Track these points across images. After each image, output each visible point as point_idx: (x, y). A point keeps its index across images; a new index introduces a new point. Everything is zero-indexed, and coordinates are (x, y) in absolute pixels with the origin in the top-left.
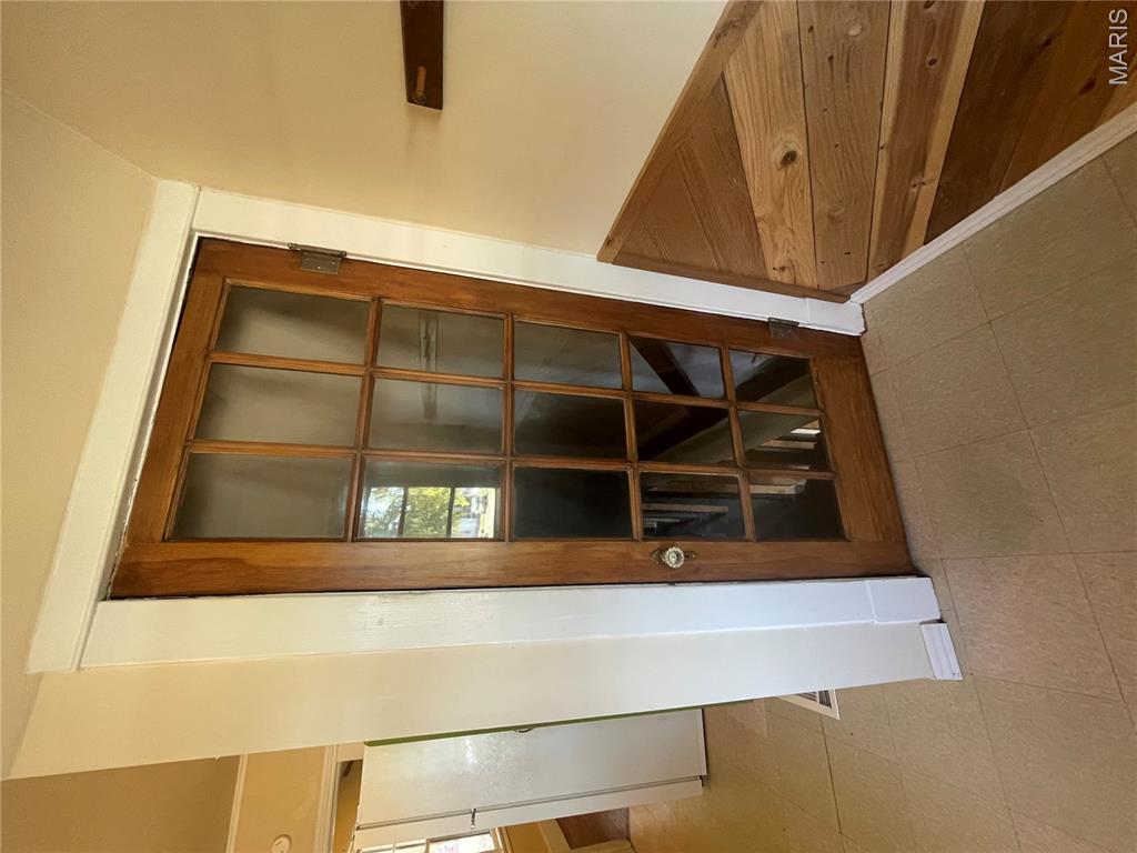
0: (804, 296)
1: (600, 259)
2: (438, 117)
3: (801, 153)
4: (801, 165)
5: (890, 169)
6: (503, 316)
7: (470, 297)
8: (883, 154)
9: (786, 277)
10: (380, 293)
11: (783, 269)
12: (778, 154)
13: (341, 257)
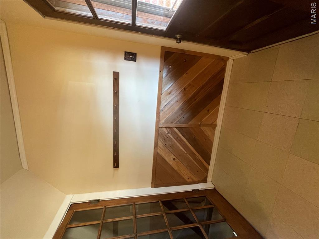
0: (197, 183)
1: (152, 188)
2: (118, 169)
3: (175, 158)
4: (177, 160)
5: (190, 156)
6: (132, 204)
7: (125, 202)
8: (187, 154)
9: (190, 180)
10: (105, 205)
11: (188, 178)
12: (172, 159)
13: (98, 200)
